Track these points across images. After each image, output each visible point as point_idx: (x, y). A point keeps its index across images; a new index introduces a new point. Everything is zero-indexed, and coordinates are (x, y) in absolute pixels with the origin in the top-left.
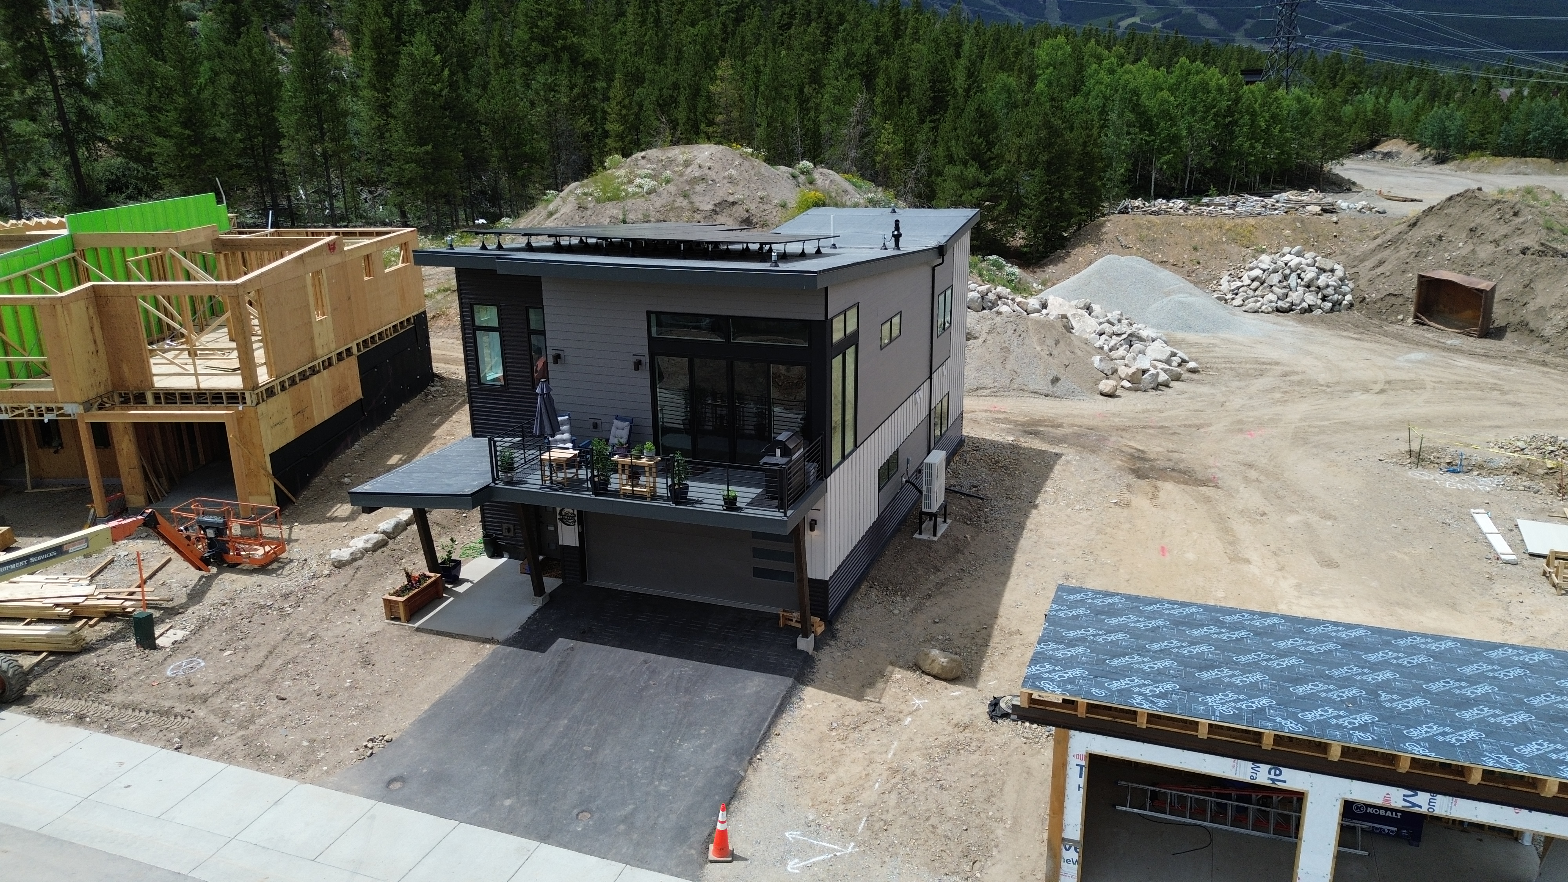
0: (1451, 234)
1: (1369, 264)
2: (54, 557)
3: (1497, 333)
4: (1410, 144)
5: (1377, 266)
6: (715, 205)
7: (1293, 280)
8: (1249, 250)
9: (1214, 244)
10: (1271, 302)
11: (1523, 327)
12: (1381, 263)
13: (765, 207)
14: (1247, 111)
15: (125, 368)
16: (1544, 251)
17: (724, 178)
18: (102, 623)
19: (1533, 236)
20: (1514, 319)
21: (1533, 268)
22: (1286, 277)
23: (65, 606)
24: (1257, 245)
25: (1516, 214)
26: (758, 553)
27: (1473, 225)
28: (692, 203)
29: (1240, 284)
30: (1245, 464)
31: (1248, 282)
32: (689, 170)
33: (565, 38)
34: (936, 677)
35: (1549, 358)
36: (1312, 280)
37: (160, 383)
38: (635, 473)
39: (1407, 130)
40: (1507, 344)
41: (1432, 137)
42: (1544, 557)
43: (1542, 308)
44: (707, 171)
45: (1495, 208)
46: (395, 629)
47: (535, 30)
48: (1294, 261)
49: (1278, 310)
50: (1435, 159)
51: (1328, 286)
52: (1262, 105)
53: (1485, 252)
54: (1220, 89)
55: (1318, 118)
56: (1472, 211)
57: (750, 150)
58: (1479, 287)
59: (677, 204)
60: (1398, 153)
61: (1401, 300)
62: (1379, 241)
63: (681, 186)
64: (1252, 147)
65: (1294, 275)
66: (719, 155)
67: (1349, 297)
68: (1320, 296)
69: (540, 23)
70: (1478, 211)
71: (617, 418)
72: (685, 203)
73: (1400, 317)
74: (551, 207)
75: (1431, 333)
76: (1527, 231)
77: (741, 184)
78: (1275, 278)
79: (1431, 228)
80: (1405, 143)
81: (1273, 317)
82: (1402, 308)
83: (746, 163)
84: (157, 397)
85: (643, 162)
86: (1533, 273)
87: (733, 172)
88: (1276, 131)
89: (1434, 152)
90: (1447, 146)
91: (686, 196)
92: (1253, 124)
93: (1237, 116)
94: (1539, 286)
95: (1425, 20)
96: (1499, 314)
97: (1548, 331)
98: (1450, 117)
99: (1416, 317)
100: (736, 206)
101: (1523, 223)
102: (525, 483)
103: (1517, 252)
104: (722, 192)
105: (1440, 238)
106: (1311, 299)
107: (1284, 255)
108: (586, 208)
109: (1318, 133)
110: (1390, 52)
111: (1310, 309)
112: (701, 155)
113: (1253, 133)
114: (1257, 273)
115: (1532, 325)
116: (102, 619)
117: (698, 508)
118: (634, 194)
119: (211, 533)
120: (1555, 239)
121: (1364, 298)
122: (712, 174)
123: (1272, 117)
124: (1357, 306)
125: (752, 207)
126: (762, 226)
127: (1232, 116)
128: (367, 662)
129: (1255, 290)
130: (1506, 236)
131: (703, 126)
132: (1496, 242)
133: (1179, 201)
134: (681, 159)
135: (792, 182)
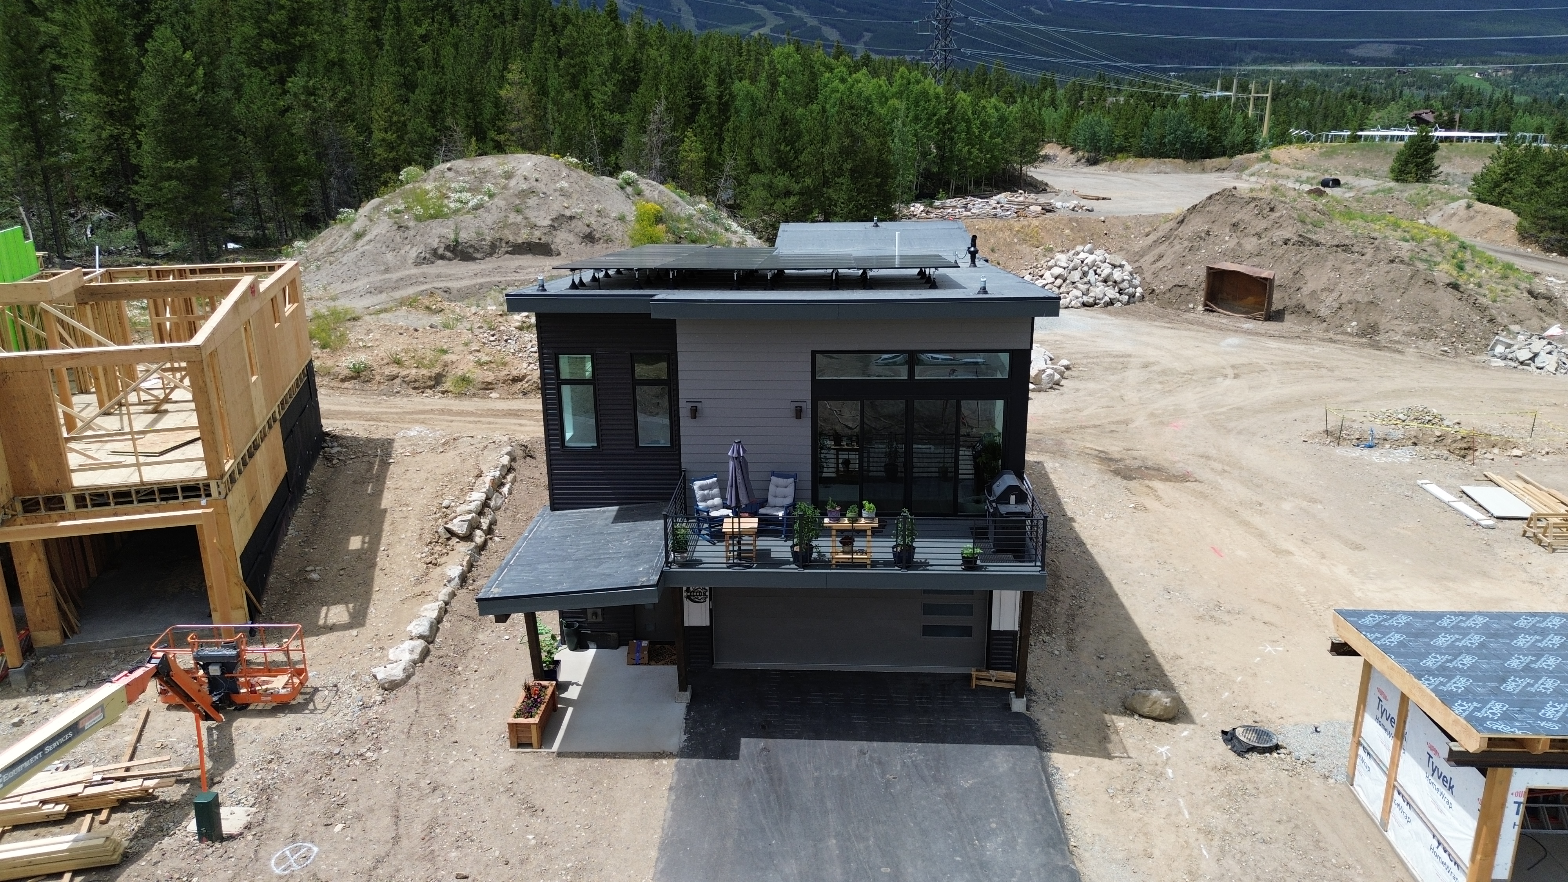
0: (1216, 230)
1: (1149, 258)
2: (70, 739)
3: (1276, 316)
4: (1064, 148)
5: (1157, 260)
6: (553, 220)
7: (1091, 276)
8: (1039, 250)
9: (1009, 245)
10: (1077, 298)
11: (1300, 309)
12: (1161, 257)
13: (604, 221)
14: (963, 118)
15: (33, 465)
16: (1303, 241)
17: (555, 190)
18: (114, 816)
19: (1290, 228)
20: (1291, 303)
21: (1298, 257)
22: (1085, 274)
23: (57, 801)
24: (1045, 244)
25: (1272, 210)
26: (928, 609)
27: (1234, 220)
28: (526, 218)
29: (1045, 282)
30: (1202, 457)
31: (1052, 280)
32: (513, 183)
33: (303, 35)
34: (1155, 719)
35: (1331, 335)
36: (1108, 276)
37: (80, 480)
38: (847, 538)
39: (1060, 136)
40: (1289, 324)
41: (1085, 141)
42: (1526, 519)
43: (1314, 292)
44: (535, 183)
45: (1253, 205)
46: (529, 759)
47: (265, 25)
48: (1090, 259)
49: (1084, 305)
50: (1088, 160)
51: (1123, 281)
52: (974, 113)
53: (1250, 244)
54: (937, 97)
55: (1016, 125)
56: (1231, 208)
57: (575, 160)
58: (1263, 276)
59: (511, 220)
60: (1055, 156)
61: (1186, 291)
62: (1152, 237)
63: (511, 200)
64: (970, 152)
65: (1091, 272)
66: (544, 165)
67: (1139, 290)
68: (1117, 289)
69: (271, 17)
70: (1237, 207)
71: (773, 474)
72: (519, 218)
73: (1191, 306)
74: (356, 227)
75: (1221, 319)
76: (1285, 225)
77: (575, 196)
78: (1076, 275)
79: (1197, 224)
80: (1059, 148)
81: (1083, 310)
82: (1189, 298)
83: (574, 174)
84: (81, 500)
85: (450, 174)
86: (1299, 261)
87: (564, 184)
88: (986, 137)
89: (1086, 155)
90: (1097, 149)
91: (518, 211)
92: (968, 131)
93: (954, 123)
94: (1307, 272)
95: (1057, 35)
96: (1278, 300)
97: (1324, 312)
98: (1099, 123)
99: (1206, 305)
100: (574, 221)
101: (1280, 217)
102: (702, 563)
103: (1281, 243)
104: (557, 206)
105: (1208, 233)
106: (1112, 293)
107: (1078, 254)
108: (407, 228)
109: (1018, 140)
110: (1029, 63)
111: (1111, 303)
112: (524, 166)
113: (968, 139)
114: (1057, 271)
115: (1308, 307)
116: (113, 810)
117: (930, 571)
118: (456, 212)
119: (215, 670)
120: (1309, 231)
121: (1154, 290)
122: (541, 187)
123: (981, 124)
124: (1147, 298)
125: (592, 220)
126: (606, 241)
127: (950, 123)
128: (533, 810)
129: (1059, 287)
130: (1266, 229)
131: (493, 134)
132: (1259, 235)
133: (918, 205)
134: (499, 171)
135: (620, 192)
